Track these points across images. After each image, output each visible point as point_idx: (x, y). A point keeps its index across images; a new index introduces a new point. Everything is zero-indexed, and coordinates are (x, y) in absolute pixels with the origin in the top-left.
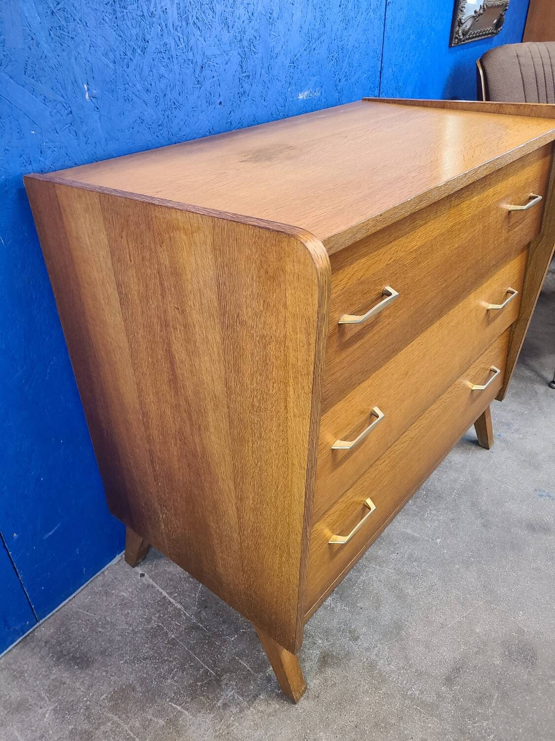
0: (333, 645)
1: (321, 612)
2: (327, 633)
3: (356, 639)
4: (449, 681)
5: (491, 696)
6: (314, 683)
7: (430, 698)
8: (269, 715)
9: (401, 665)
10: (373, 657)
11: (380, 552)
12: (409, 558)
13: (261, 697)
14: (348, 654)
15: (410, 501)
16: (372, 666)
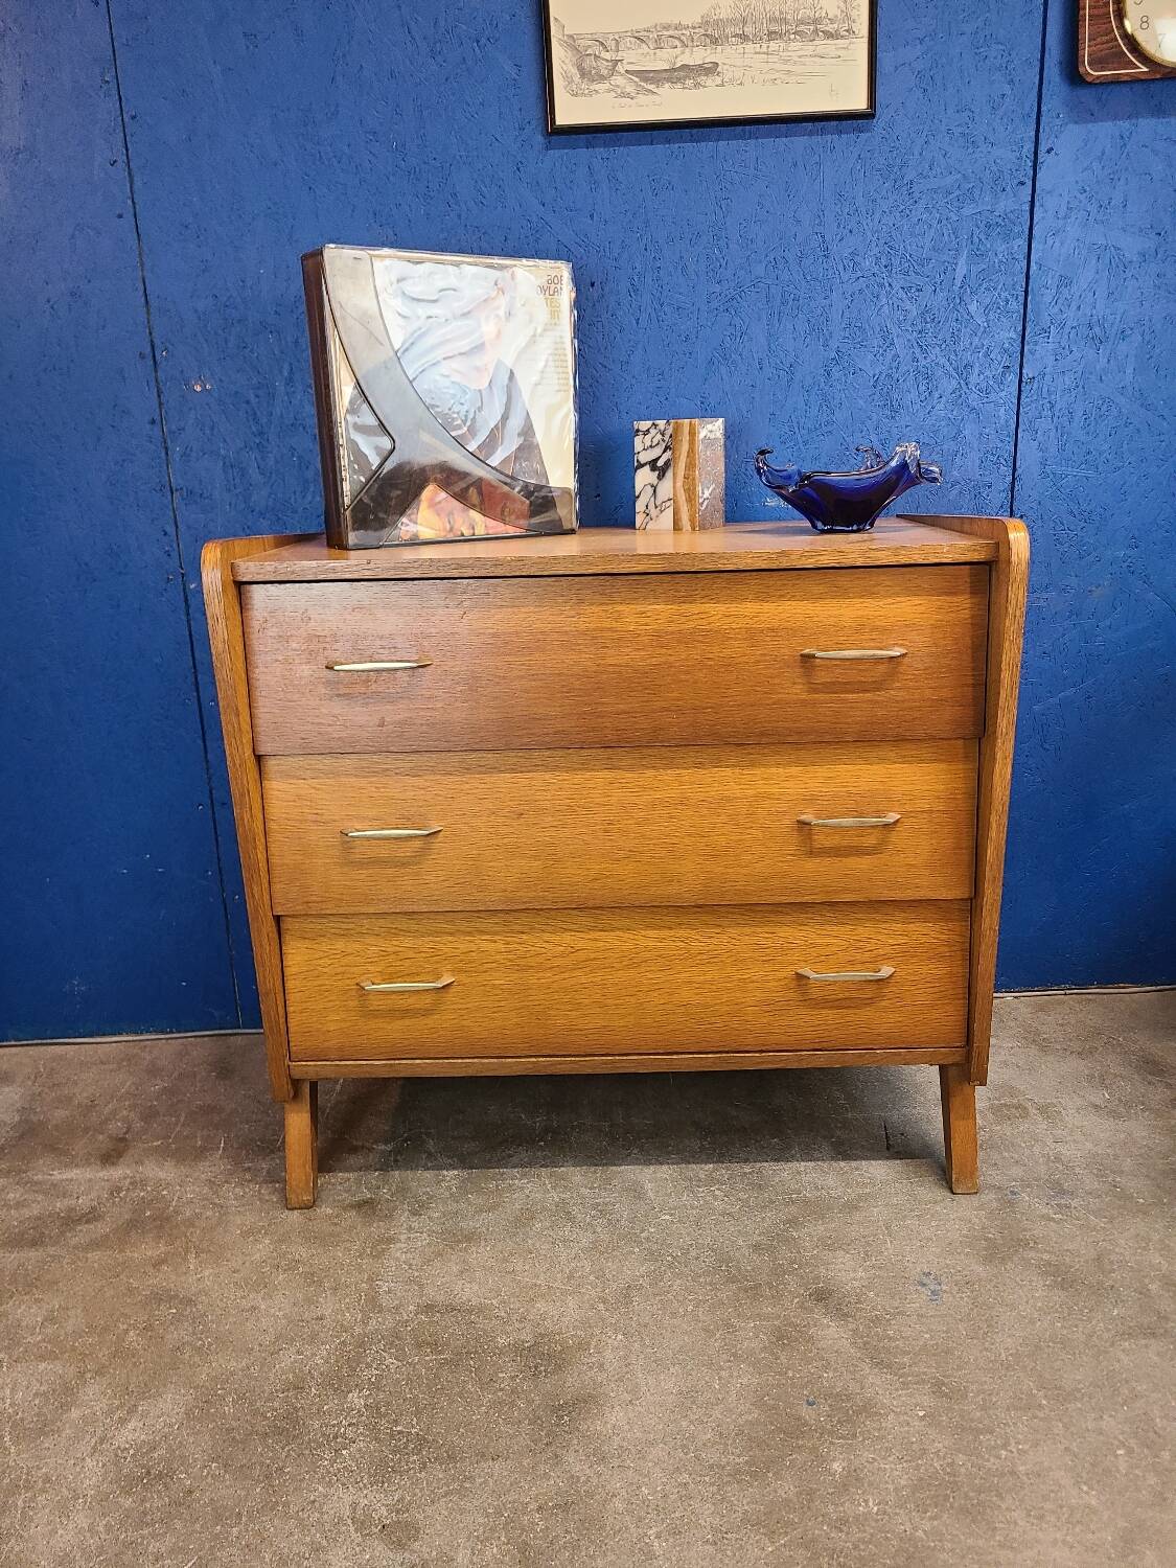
0: (387, 1200)
1: (429, 1175)
2: (403, 1190)
3: (415, 1213)
4: (429, 1308)
5: (440, 1353)
6: (325, 1210)
7: (385, 1301)
8: (260, 1199)
9: (414, 1262)
10: (403, 1237)
11: (577, 1178)
12: (598, 1204)
13: (277, 1185)
14: (389, 1217)
15: (711, 1166)
16: (391, 1240)
